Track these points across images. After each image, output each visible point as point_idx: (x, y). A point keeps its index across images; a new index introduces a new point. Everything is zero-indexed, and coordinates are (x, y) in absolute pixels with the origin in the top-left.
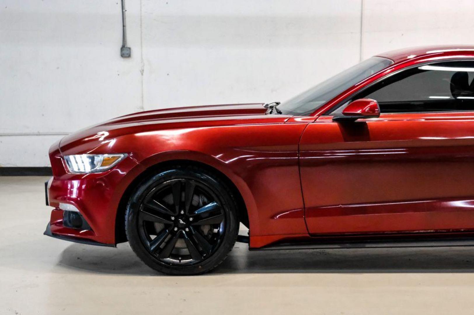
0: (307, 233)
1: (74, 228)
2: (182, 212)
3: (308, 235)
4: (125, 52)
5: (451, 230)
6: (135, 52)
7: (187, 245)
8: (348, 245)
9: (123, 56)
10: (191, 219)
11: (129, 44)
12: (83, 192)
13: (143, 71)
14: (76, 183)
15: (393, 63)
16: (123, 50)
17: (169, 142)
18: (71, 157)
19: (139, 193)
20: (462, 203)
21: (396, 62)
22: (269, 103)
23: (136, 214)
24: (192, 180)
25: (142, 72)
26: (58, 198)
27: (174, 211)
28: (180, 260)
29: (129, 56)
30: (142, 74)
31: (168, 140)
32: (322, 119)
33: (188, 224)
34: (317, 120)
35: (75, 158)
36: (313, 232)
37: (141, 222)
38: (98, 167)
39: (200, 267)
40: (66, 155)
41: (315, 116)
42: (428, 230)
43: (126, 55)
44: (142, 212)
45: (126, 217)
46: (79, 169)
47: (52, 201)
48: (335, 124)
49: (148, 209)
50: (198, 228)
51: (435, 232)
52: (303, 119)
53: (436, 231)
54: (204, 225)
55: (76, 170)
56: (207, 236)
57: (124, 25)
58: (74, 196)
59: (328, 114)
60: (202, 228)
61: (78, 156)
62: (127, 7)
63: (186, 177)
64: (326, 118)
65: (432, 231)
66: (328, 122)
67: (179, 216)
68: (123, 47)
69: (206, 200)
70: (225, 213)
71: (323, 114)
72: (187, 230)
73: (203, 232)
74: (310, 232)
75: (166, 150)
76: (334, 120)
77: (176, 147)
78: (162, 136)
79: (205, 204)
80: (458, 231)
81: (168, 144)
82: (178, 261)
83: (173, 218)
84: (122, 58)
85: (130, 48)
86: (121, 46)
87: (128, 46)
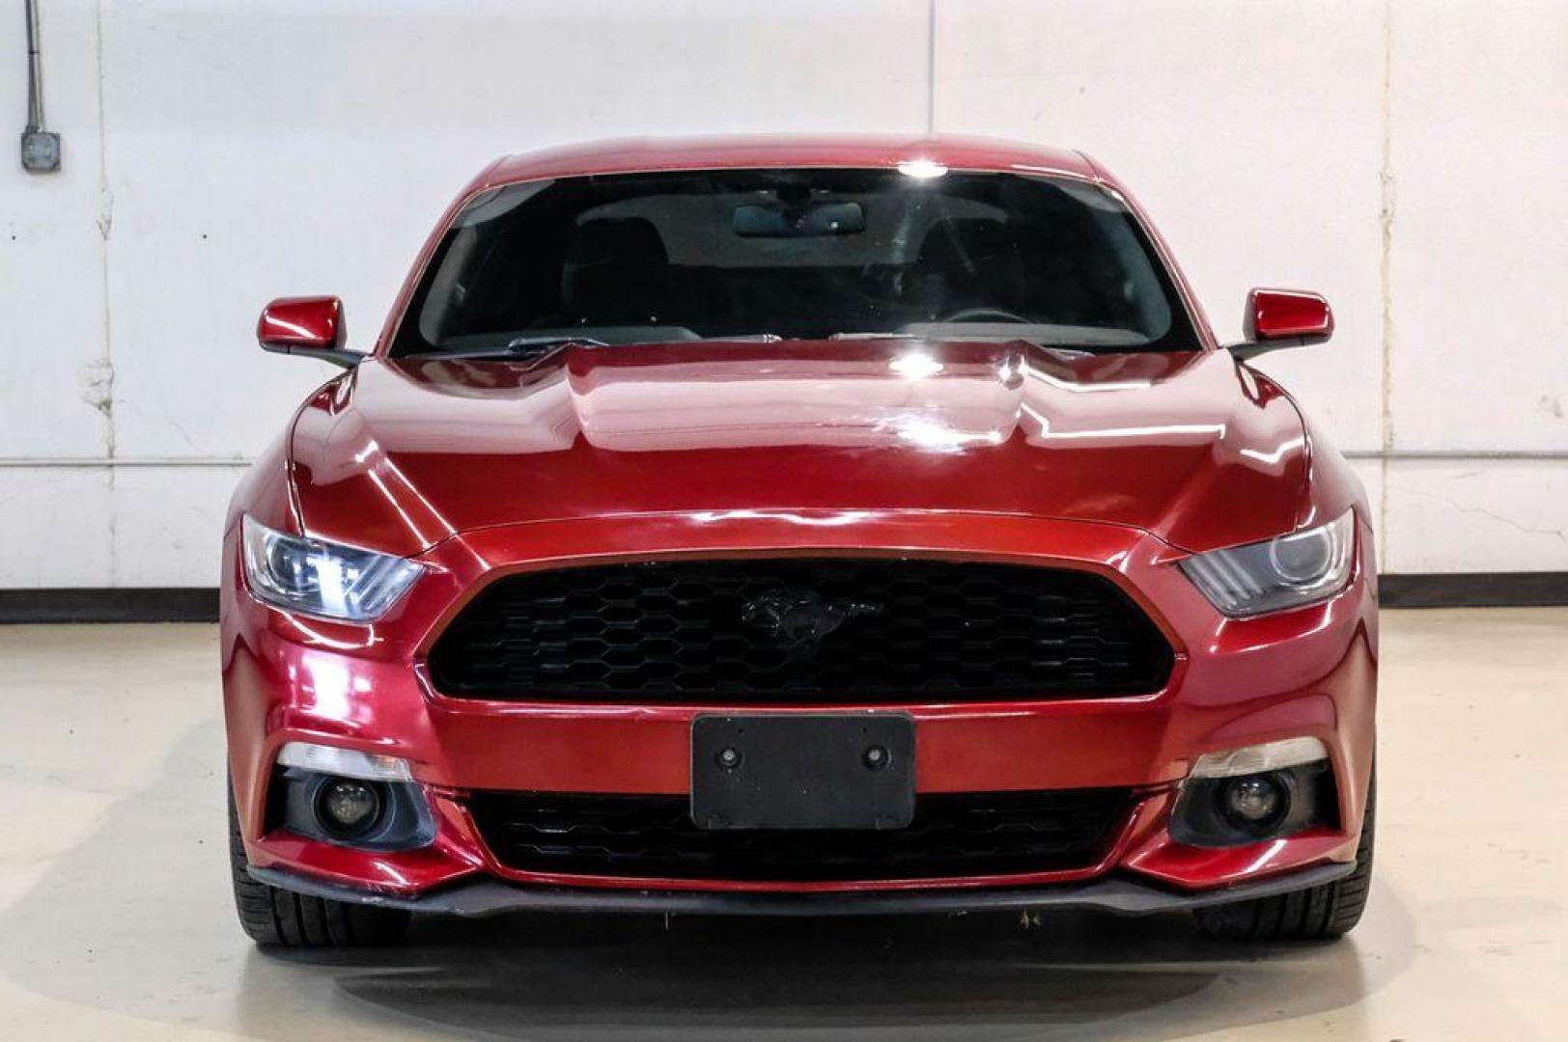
4: (39, 149)
6: (76, 150)
9: (29, 165)
11: (53, 121)
13: (109, 222)
16: (30, 143)
25: (105, 227)
29: (55, 166)
30: (106, 236)
43: (40, 163)
68: (31, 133)
84: (28, 178)
85: (56, 137)
86: (23, 130)
87: (54, 131)
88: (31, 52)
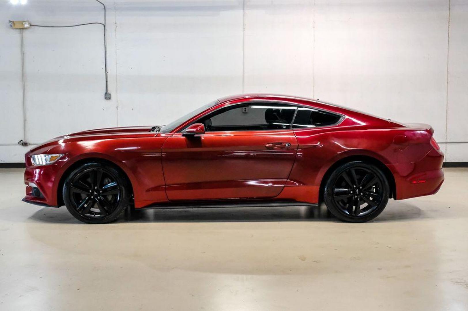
0: (167, 199)
1: (36, 197)
2: (96, 188)
3: (168, 201)
4: (107, 96)
5: (249, 198)
6: (113, 96)
7: (99, 207)
8: (191, 206)
9: (106, 98)
10: (101, 192)
11: (109, 92)
12: (41, 176)
13: (118, 107)
14: (38, 171)
15: (219, 103)
16: (106, 95)
17: (87, 147)
18: (36, 156)
19: (71, 177)
20: (256, 182)
21: (221, 102)
22: (160, 126)
23: (69, 189)
24: (100, 169)
25: (117, 108)
26: (28, 180)
27: (90, 187)
28: (95, 215)
29: (110, 98)
30: (117, 109)
31: (87, 146)
32: (176, 134)
33: (99, 194)
34: (173, 135)
35: (38, 156)
36: (171, 199)
37: (72, 194)
38: (48, 162)
39: (106, 219)
40: (33, 155)
41: (172, 133)
42: (236, 198)
43: (107, 98)
44: (72, 187)
45: (63, 190)
46: (39, 163)
47: (26, 181)
48: (184, 137)
49: (75, 186)
50: (105, 197)
51: (246, 199)
52: (166, 135)
53: (241, 198)
54: (108, 195)
55: (38, 163)
56: (110, 201)
57: (107, 81)
58: (36, 179)
59: (180, 132)
60: (107, 196)
61: (39, 156)
62: (108, 71)
63: (97, 168)
64: (178, 134)
65: (238, 198)
66: (180, 136)
67: (94, 190)
68: (106, 93)
69: (110, 181)
70: (120, 188)
71: (177, 132)
72: (99, 198)
73: (108, 199)
74: (169, 199)
75: (85, 152)
76: (183, 135)
77: (91, 150)
78: (83, 144)
79: (109, 183)
80: (252, 198)
81: (86, 149)
82: (94, 216)
83: (90, 191)
84: (106, 100)
85: (110, 94)
86: (105, 93)
87: (109, 93)
88: (106, 81)
